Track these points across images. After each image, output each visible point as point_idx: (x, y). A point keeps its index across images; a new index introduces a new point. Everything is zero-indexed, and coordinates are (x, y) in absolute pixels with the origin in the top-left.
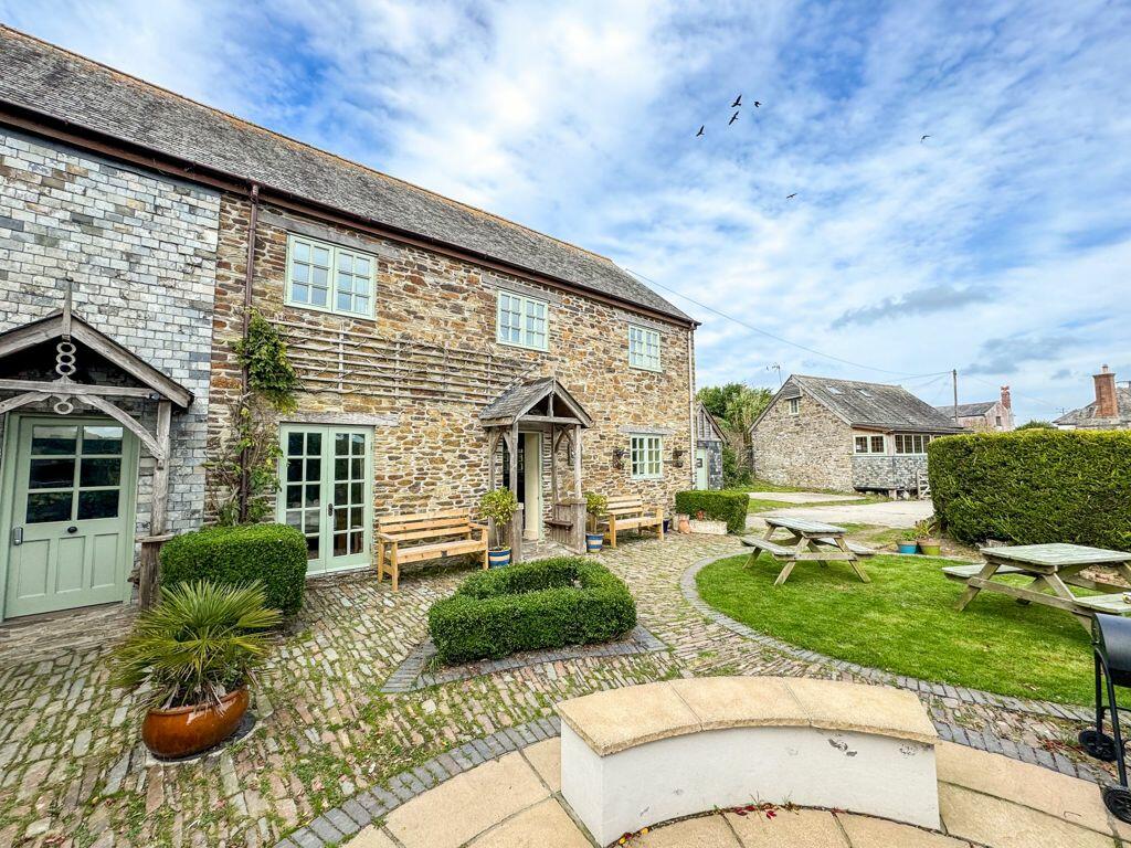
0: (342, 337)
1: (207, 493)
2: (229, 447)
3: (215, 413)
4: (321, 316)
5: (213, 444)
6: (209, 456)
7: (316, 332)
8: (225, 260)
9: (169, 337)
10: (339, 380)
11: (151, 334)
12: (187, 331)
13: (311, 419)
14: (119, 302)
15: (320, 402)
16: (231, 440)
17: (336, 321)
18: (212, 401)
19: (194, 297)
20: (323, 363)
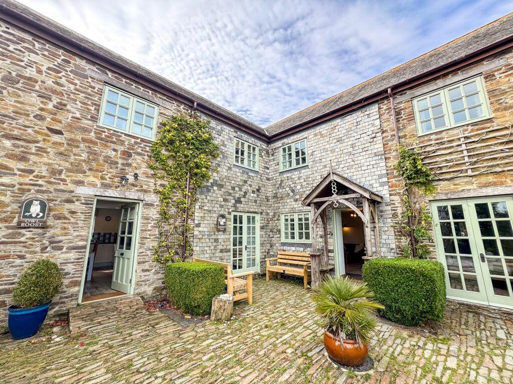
0: (462, 140)
1: (396, 240)
2: (402, 217)
3: (393, 201)
4: (444, 133)
5: (395, 215)
6: (394, 221)
7: (442, 143)
8: (385, 129)
9: (369, 171)
10: (467, 168)
11: (363, 172)
12: (375, 166)
13: (450, 196)
14: (352, 163)
15: (455, 185)
16: (403, 213)
17: (455, 132)
18: (391, 195)
19: (376, 151)
20: (451, 161)
